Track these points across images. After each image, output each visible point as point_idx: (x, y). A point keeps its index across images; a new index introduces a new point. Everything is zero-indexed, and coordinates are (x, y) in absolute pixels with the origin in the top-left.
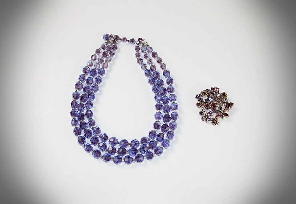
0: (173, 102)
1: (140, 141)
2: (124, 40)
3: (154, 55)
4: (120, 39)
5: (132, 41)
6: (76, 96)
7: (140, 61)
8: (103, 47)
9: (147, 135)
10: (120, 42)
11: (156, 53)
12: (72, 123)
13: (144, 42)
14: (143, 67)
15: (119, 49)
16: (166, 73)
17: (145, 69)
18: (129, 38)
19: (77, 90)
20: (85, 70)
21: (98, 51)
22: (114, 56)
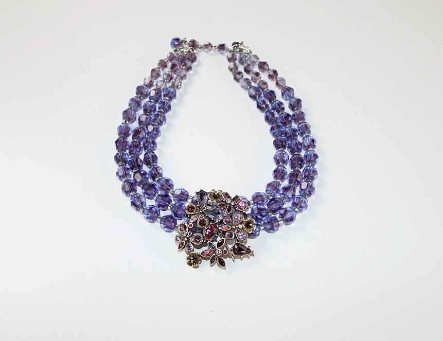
0: (304, 136)
1: (250, 199)
2: (208, 46)
3: (263, 66)
4: (200, 47)
5: (222, 47)
6: (124, 132)
7: (238, 76)
8: (171, 58)
9: (262, 190)
10: (200, 51)
11: (265, 63)
12: (117, 173)
13: (242, 47)
14: (245, 84)
15: (199, 63)
16: (287, 91)
17: (248, 87)
18: (216, 43)
19: (126, 121)
20: (140, 90)
21: (163, 64)
22: (191, 72)
